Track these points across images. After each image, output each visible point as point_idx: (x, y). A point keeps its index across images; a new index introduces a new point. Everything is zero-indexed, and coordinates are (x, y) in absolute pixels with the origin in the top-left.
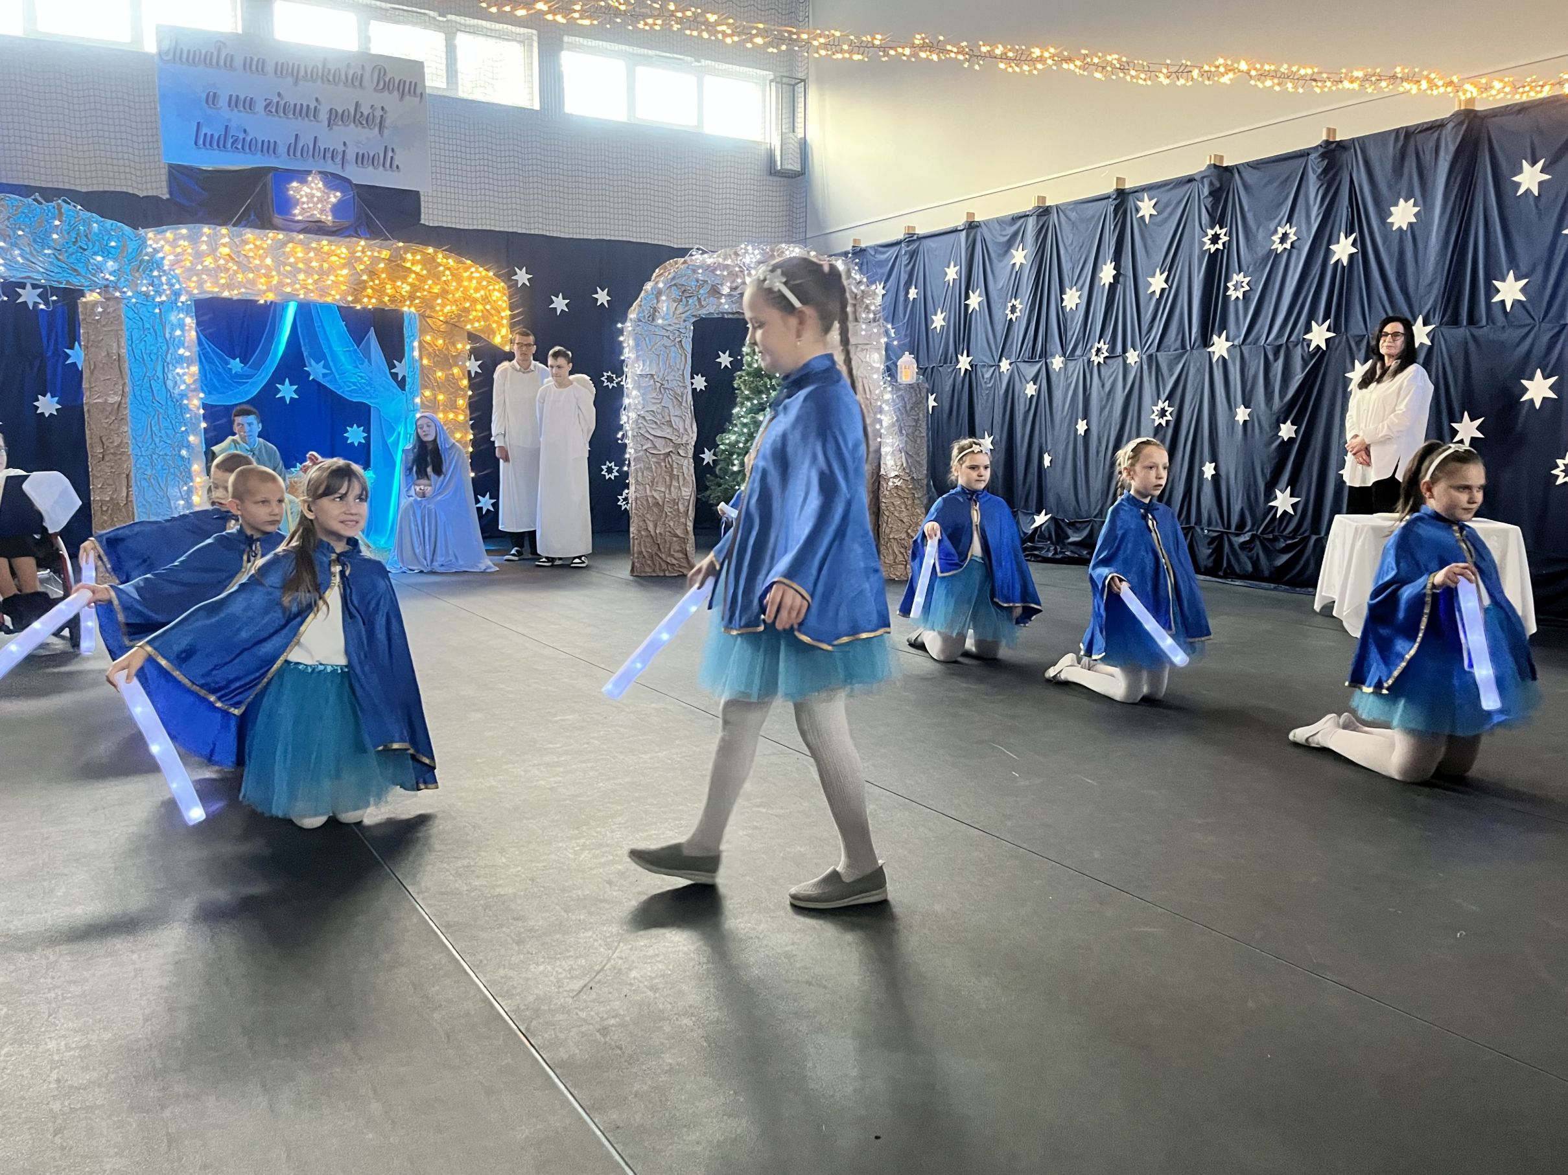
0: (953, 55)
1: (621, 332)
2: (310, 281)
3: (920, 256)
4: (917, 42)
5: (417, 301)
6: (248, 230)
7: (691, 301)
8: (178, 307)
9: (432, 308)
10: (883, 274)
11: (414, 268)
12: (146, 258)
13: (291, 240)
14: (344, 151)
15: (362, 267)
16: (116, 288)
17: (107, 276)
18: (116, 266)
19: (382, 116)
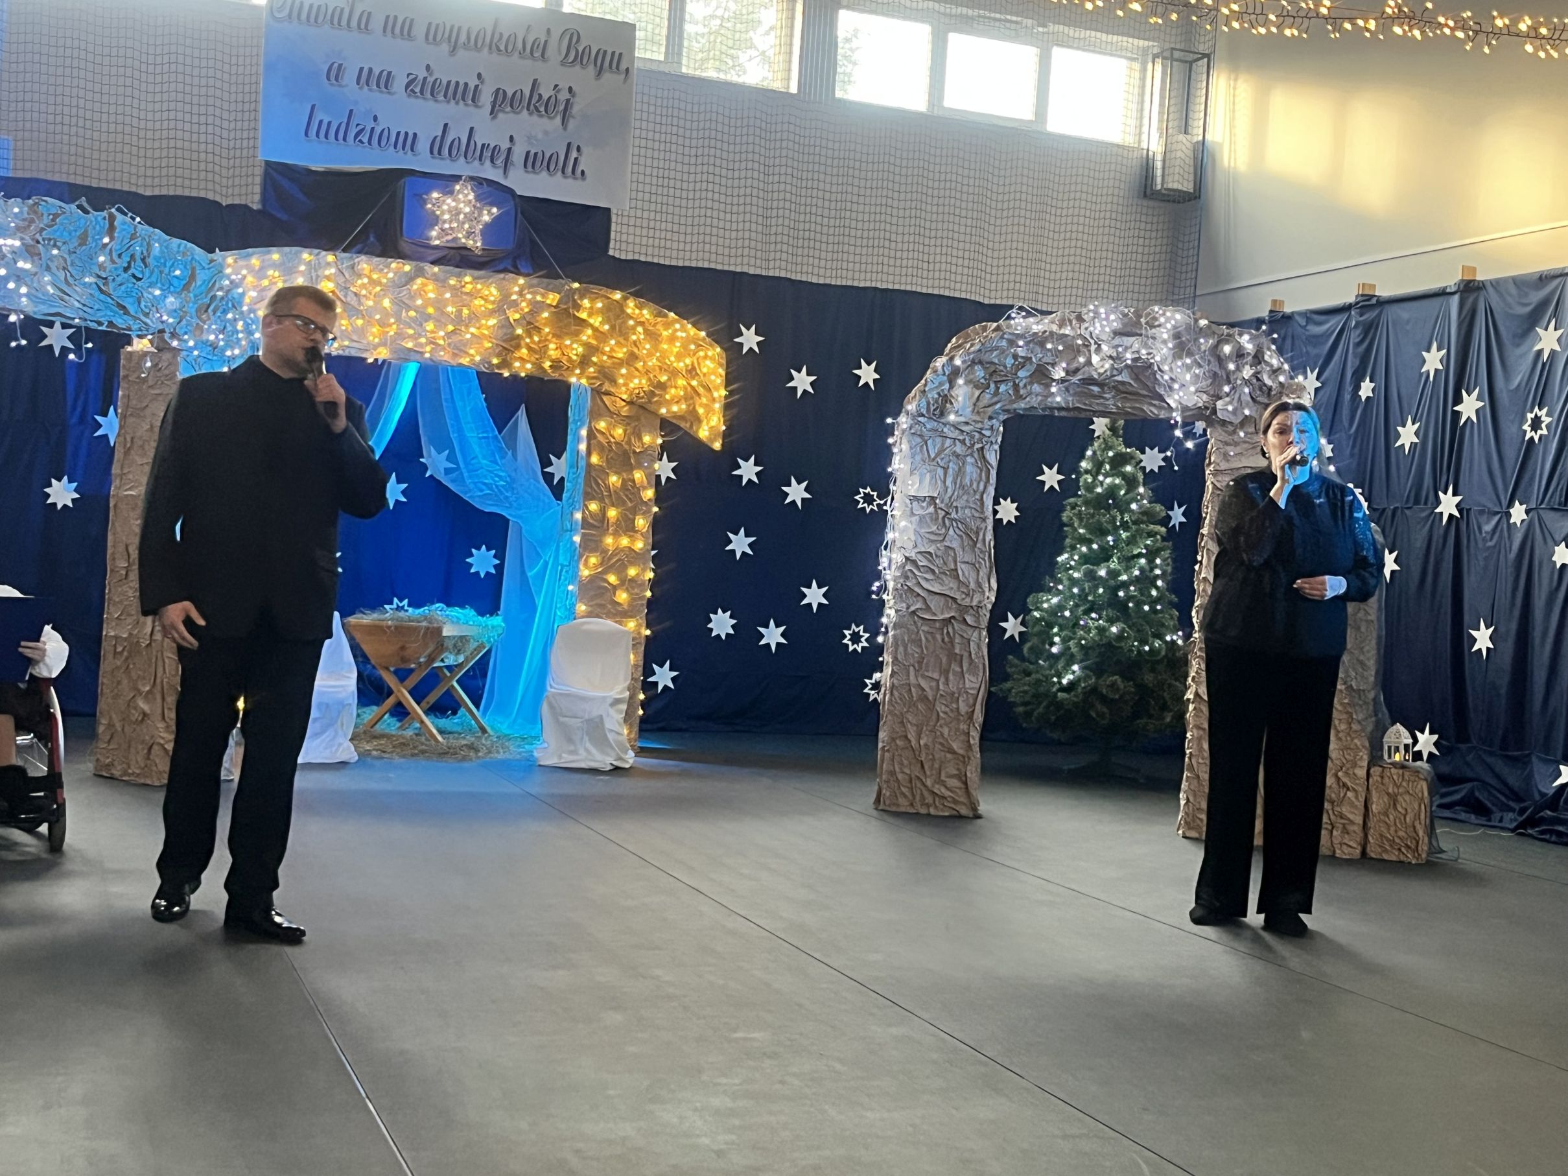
0: (1447, 31)
1: (890, 430)
2: (442, 333)
3: (1381, 332)
4: (1389, 11)
5: (592, 370)
6: (363, 257)
7: (1003, 388)
9: (613, 381)
10: (1318, 356)
11: (591, 321)
12: (220, 293)
13: (420, 273)
14: (509, 150)
15: (517, 316)
16: (174, 335)
17: (165, 318)
18: (177, 305)
19: (568, 100)
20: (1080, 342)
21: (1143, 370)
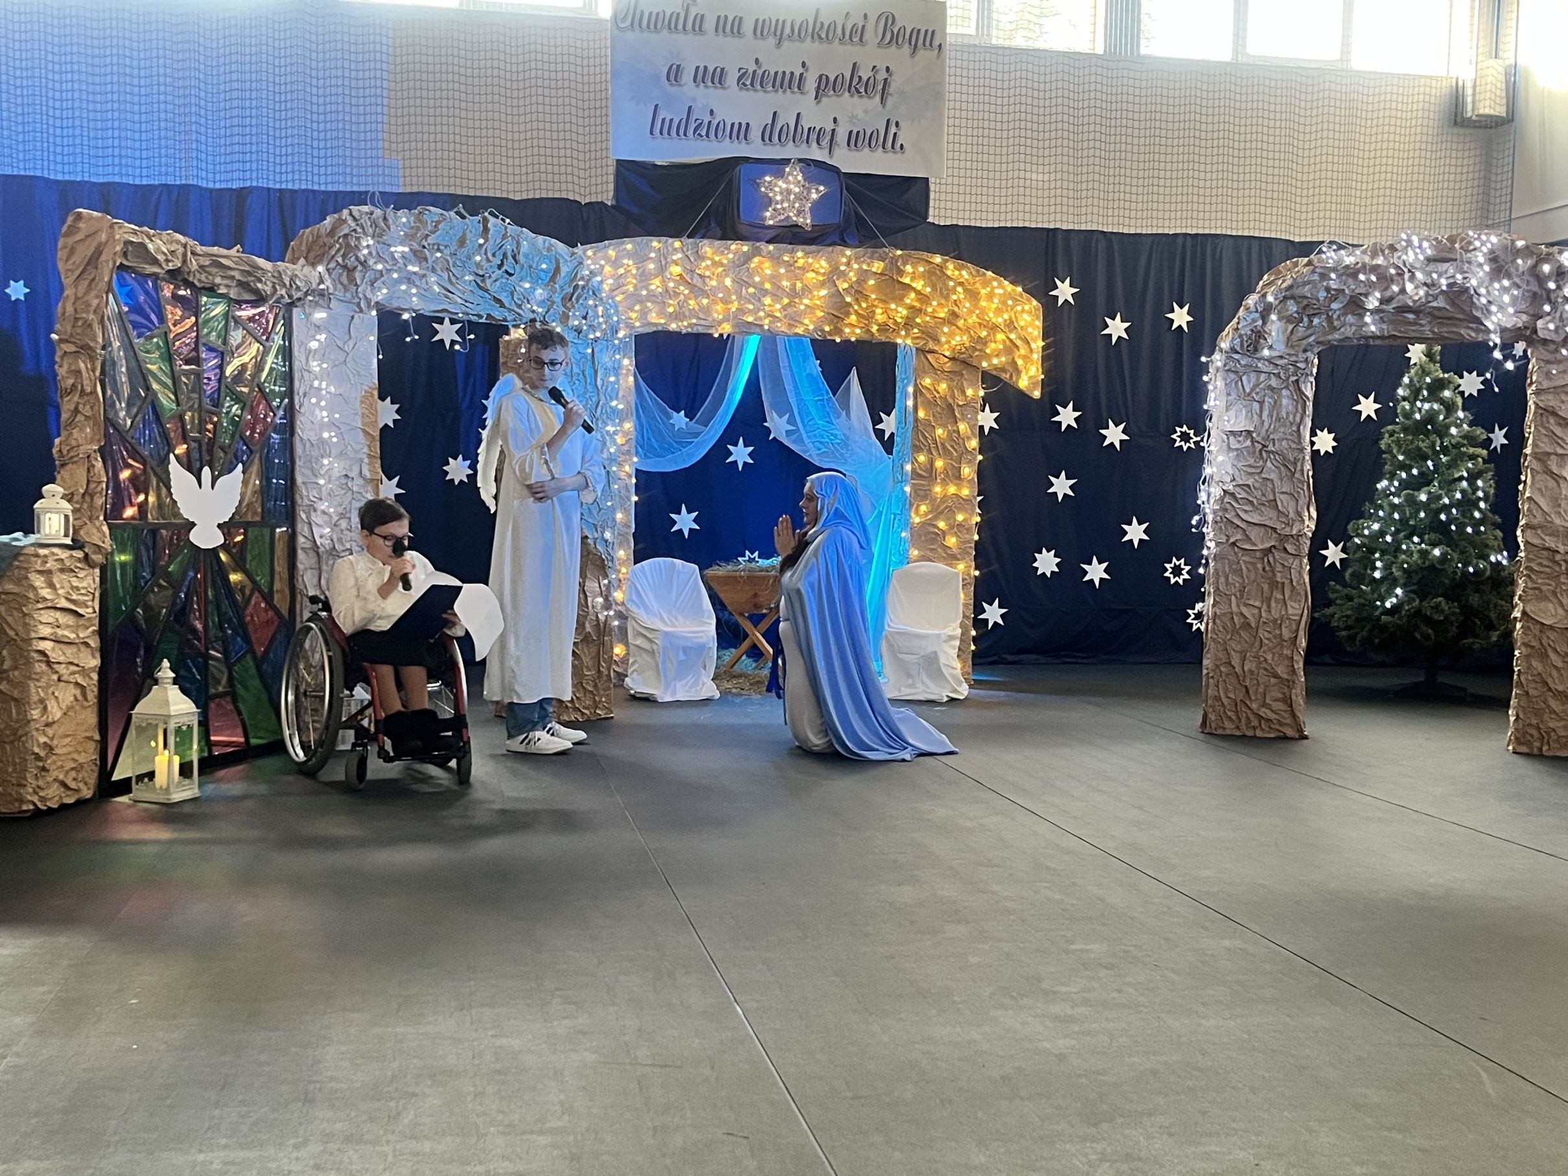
1: (1204, 369)
2: (778, 306)
5: (916, 330)
6: (705, 241)
7: (1316, 321)
8: (614, 345)
9: (936, 340)
11: (914, 285)
12: (581, 283)
13: (756, 252)
14: (834, 130)
15: (846, 285)
17: (535, 308)
18: (545, 296)
19: (886, 80)
20: (1393, 271)
21: (1459, 295)
